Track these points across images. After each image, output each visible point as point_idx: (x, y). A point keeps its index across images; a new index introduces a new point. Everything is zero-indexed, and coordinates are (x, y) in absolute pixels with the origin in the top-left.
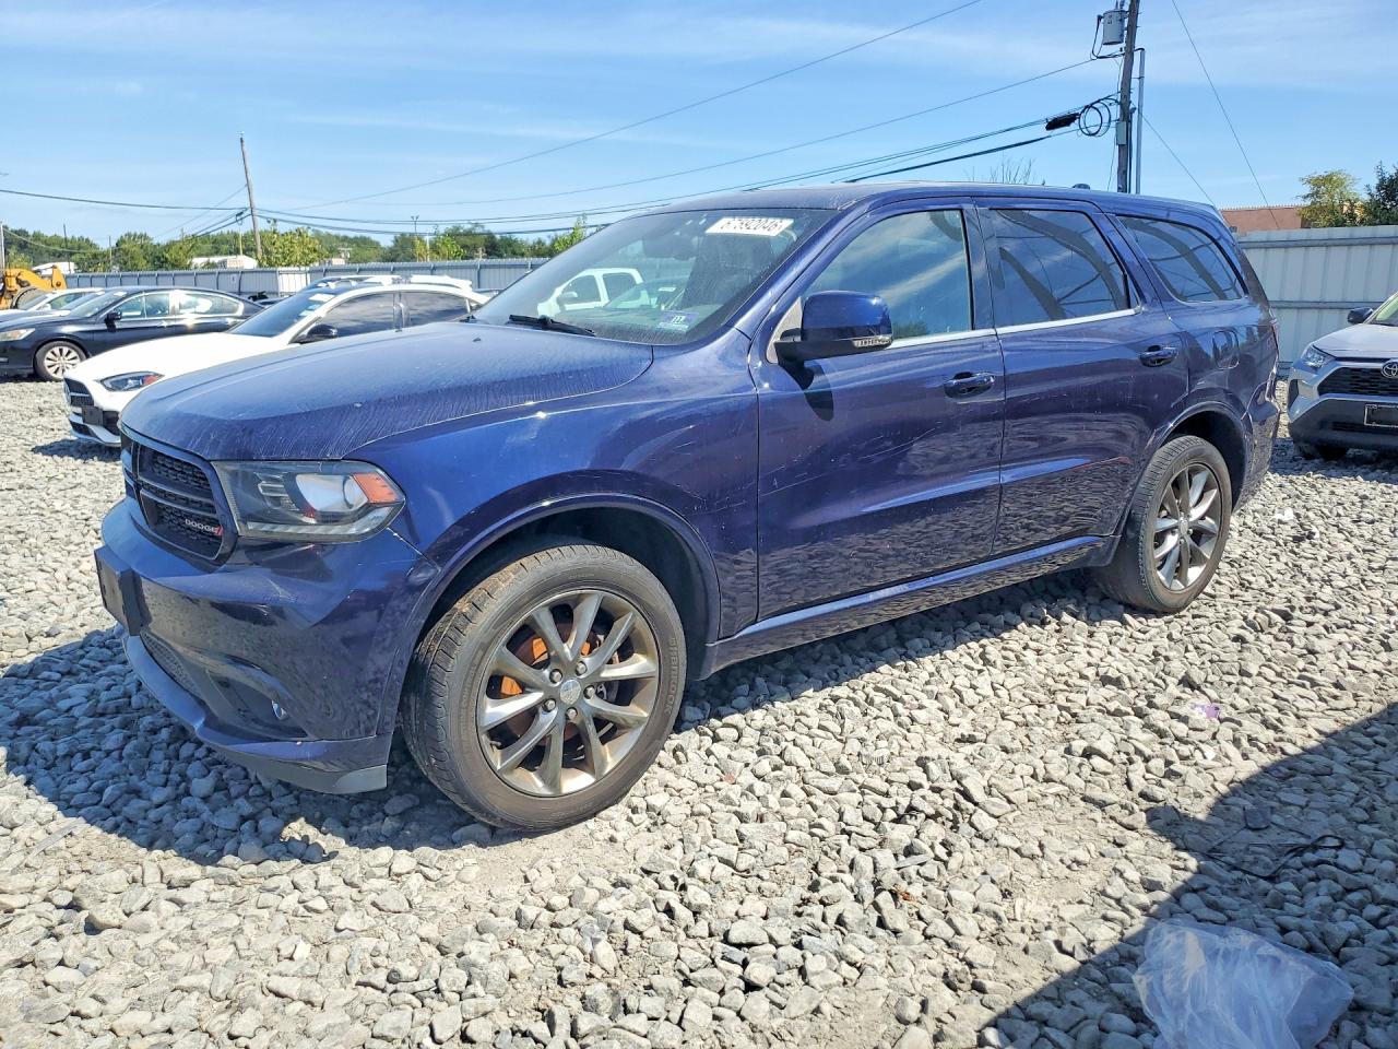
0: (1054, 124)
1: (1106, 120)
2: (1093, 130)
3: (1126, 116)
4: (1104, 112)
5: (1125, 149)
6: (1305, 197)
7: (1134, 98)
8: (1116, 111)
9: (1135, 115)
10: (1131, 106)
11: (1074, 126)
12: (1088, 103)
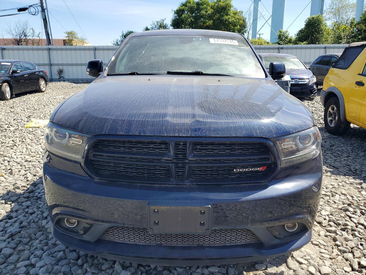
0: (20, 10)
1: (37, 11)
2: (34, 13)
3: (43, 10)
4: (36, 8)
5: (45, 20)
6: (66, 37)
7: (44, 5)
8: (40, 9)
9: (46, 11)
10: (44, 8)
11: (27, 11)
12: (31, 5)
